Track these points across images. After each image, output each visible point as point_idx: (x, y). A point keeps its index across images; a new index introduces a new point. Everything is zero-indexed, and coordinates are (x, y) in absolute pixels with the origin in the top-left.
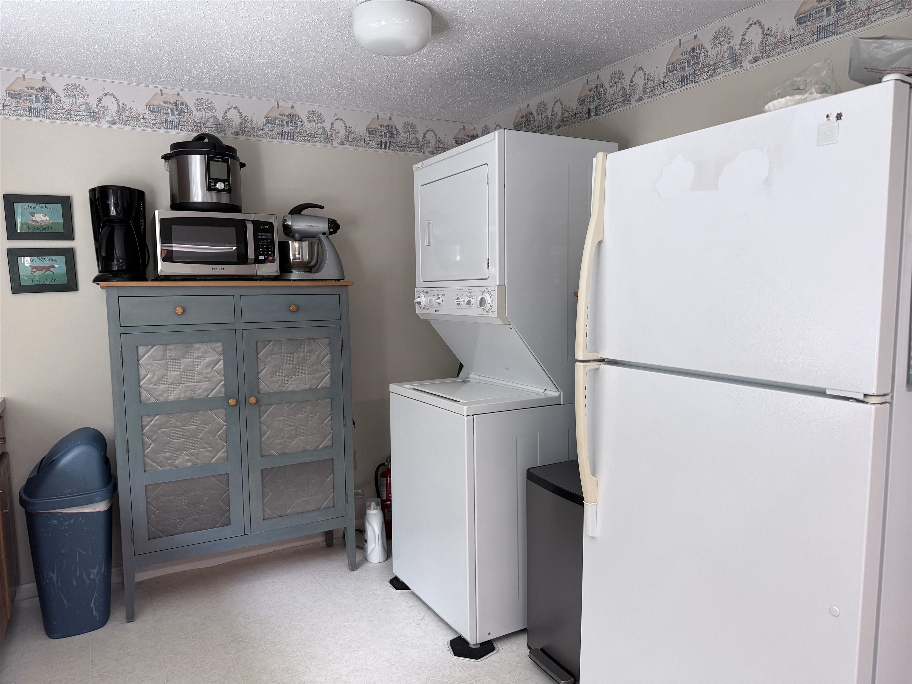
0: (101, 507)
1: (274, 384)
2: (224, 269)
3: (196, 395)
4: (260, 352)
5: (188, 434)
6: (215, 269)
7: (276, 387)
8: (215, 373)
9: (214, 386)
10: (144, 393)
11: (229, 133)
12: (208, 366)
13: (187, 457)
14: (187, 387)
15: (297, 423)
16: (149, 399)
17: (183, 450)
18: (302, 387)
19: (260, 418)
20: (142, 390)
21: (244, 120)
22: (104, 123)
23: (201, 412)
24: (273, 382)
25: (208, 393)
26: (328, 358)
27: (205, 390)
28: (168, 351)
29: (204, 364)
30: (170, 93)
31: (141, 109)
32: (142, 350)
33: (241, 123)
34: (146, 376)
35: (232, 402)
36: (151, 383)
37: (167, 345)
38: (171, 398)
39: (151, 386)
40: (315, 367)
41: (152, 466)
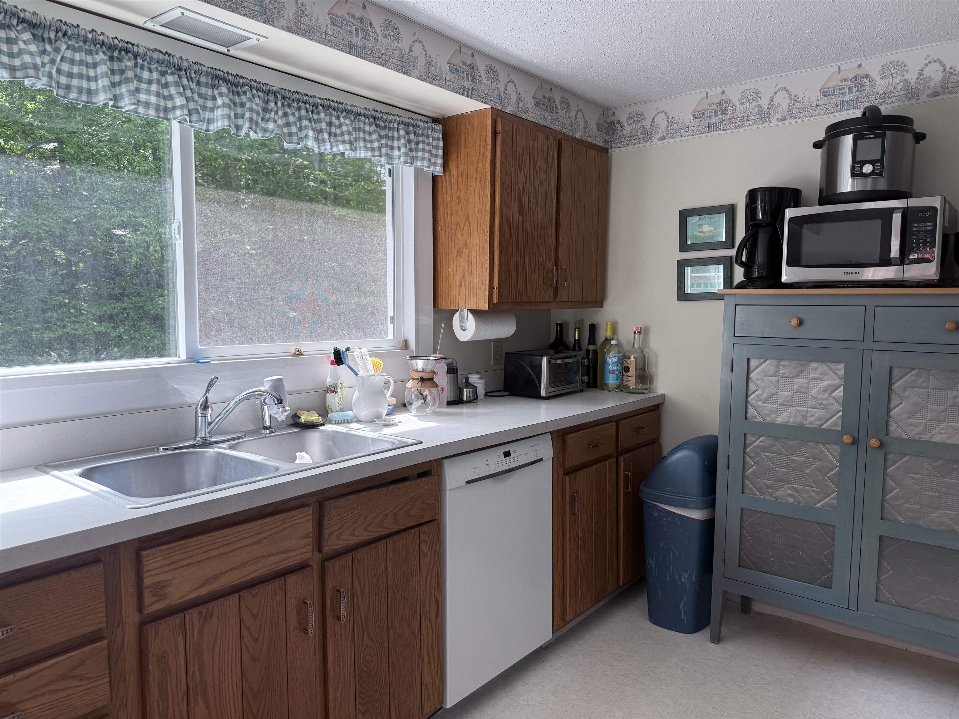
0: (698, 515)
1: (912, 428)
2: (859, 273)
3: (807, 423)
4: (896, 382)
5: (794, 465)
6: (847, 273)
7: (914, 432)
8: (832, 401)
9: (829, 416)
10: (751, 411)
12: (825, 390)
13: (790, 492)
14: (798, 411)
15: (944, 490)
16: (755, 417)
17: (786, 482)
18: (956, 441)
19: (886, 469)
20: (750, 407)
21: (949, 73)
23: (811, 444)
24: (911, 425)
25: (821, 423)
27: (819, 419)
28: (781, 367)
29: (820, 388)
30: (850, 69)
31: (814, 96)
32: (754, 363)
33: (942, 79)
34: (756, 390)
35: (847, 439)
36: (760, 400)
37: (780, 360)
38: (779, 420)
39: (760, 403)
41: (751, 489)
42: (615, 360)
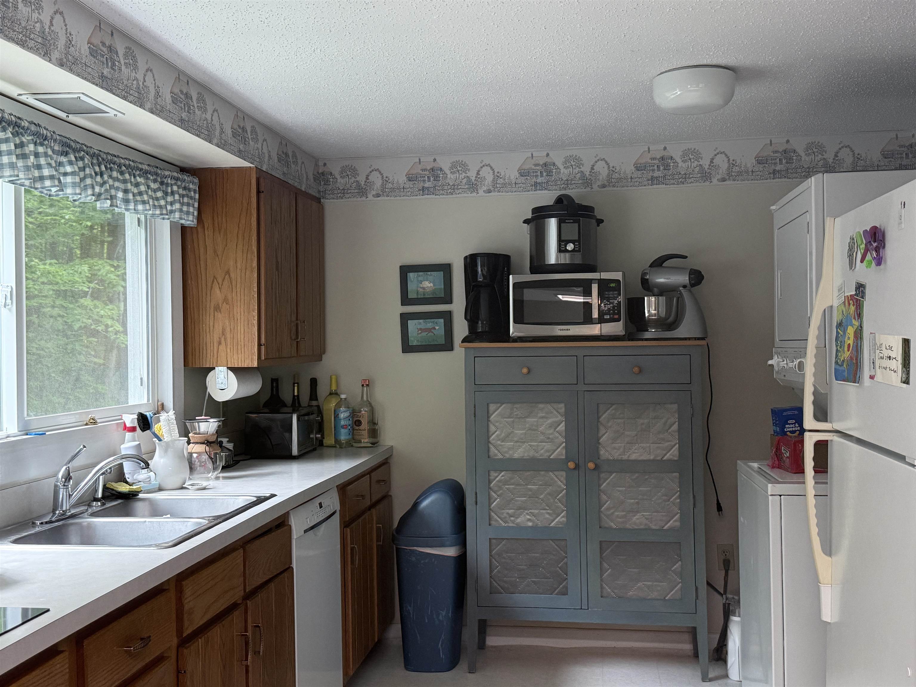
0: (451, 552)
1: (615, 451)
2: (569, 330)
3: (538, 456)
4: (602, 415)
5: (530, 493)
6: (561, 330)
7: (617, 454)
8: (557, 435)
9: (555, 448)
10: (492, 449)
11: (595, 187)
12: (550, 427)
13: (528, 517)
14: (531, 446)
15: (640, 497)
16: (496, 455)
17: (526, 509)
18: (645, 457)
19: (600, 486)
20: (491, 446)
21: (612, 171)
22: (481, 192)
23: (543, 473)
24: (614, 448)
25: (550, 454)
26: (675, 427)
27: (547, 451)
28: (515, 409)
29: (546, 425)
30: (540, 156)
31: (513, 174)
32: (492, 407)
33: (608, 175)
34: (496, 431)
35: (570, 465)
36: (499, 440)
37: (514, 403)
38: (516, 456)
39: (499, 442)
40: (661, 436)
41: (497, 521)
42: (347, 414)
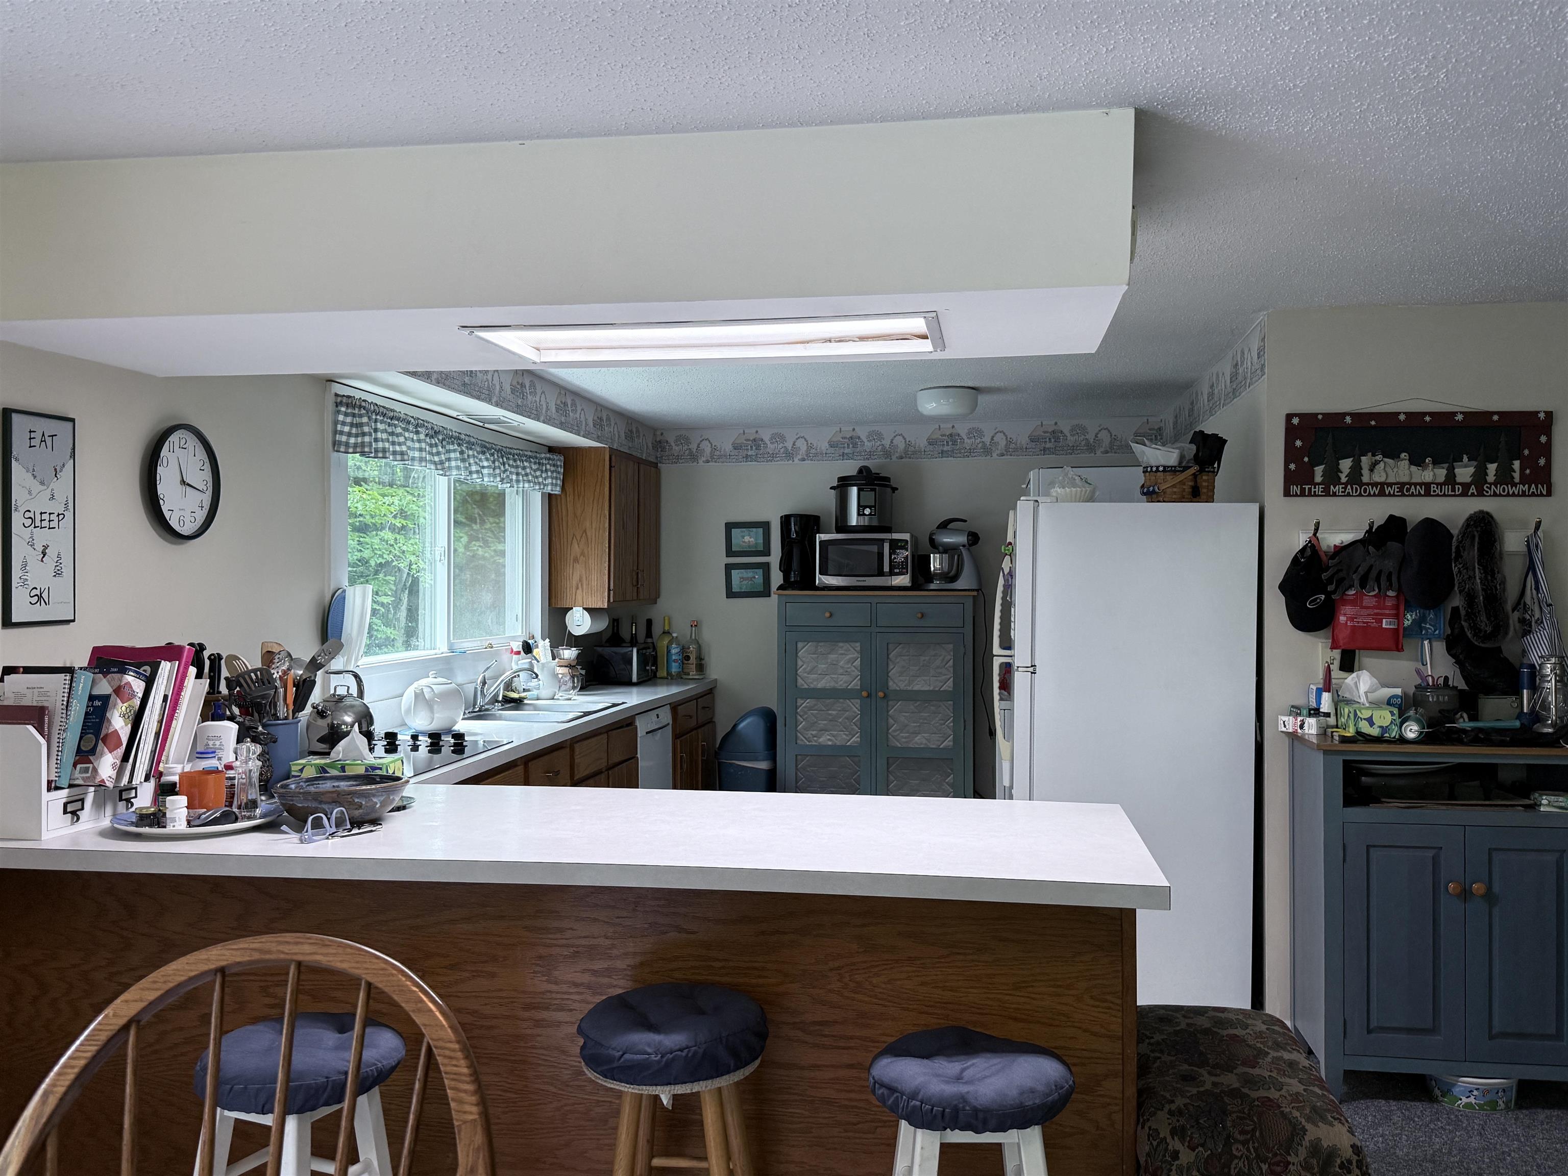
0: (763, 765)
2: (864, 581)
3: (838, 686)
4: (891, 653)
5: (830, 717)
6: (858, 581)
7: (903, 685)
8: (854, 669)
9: (852, 680)
10: (800, 681)
11: (893, 458)
12: (848, 662)
13: (829, 737)
14: (831, 678)
15: (921, 721)
16: (803, 685)
17: (826, 731)
18: (926, 688)
19: (888, 711)
20: (798, 678)
21: (908, 445)
22: (796, 460)
23: (841, 700)
24: (901, 681)
25: (847, 685)
26: (951, 663)
27: (845, 682)
28: (819, 647)
29: (845, 661)
31: (824, 446)
32: (800, 645)
33: (905, 448)
34: (803, 666)
35: (864, 694)
36: (805, 673)
37: (819, 642)
38: (819, 686)
39: (805, 675)
40: (940, 670)
41: (802, 740)
42: (677, 650)
